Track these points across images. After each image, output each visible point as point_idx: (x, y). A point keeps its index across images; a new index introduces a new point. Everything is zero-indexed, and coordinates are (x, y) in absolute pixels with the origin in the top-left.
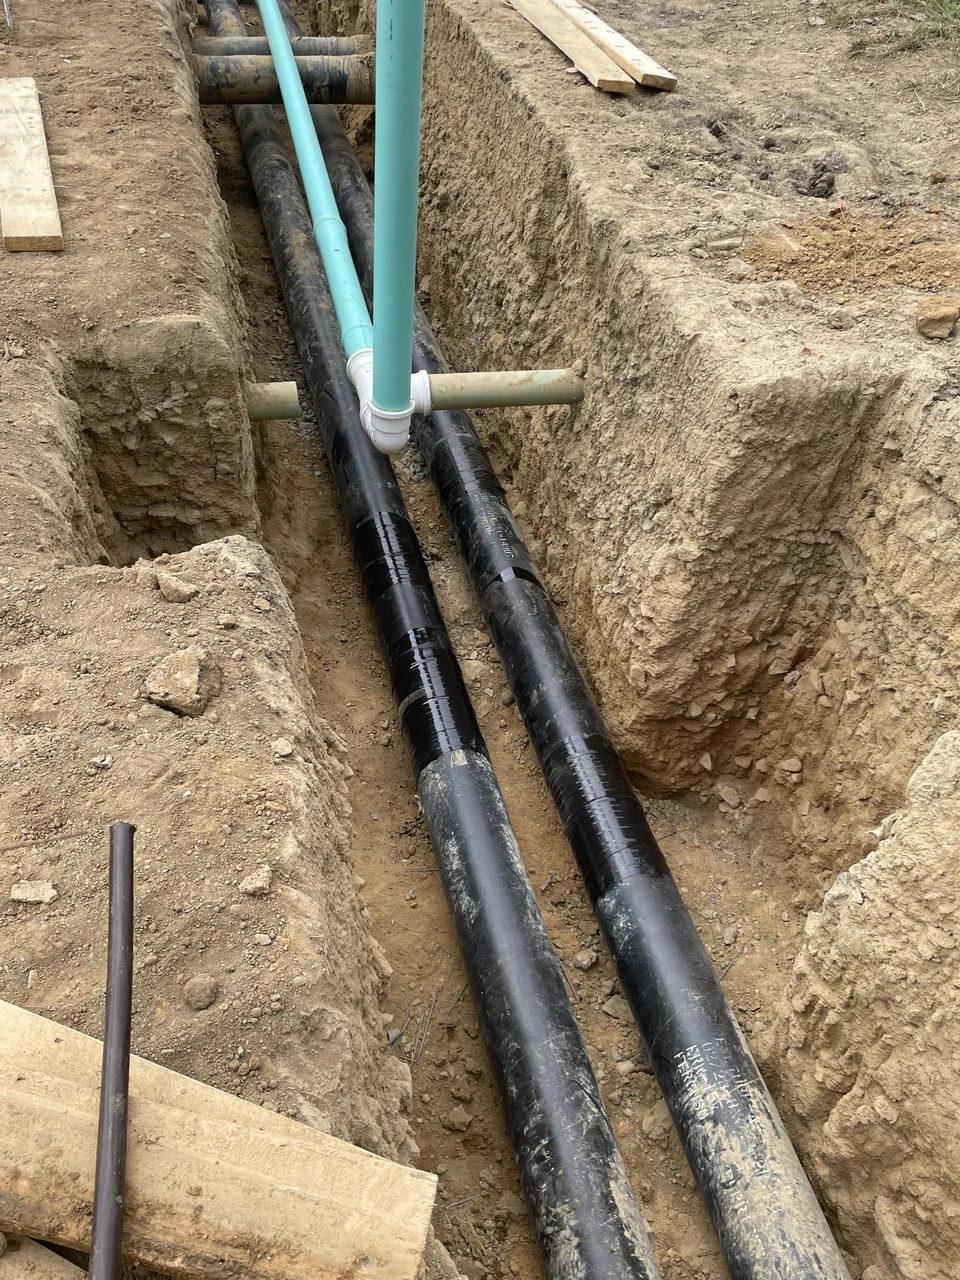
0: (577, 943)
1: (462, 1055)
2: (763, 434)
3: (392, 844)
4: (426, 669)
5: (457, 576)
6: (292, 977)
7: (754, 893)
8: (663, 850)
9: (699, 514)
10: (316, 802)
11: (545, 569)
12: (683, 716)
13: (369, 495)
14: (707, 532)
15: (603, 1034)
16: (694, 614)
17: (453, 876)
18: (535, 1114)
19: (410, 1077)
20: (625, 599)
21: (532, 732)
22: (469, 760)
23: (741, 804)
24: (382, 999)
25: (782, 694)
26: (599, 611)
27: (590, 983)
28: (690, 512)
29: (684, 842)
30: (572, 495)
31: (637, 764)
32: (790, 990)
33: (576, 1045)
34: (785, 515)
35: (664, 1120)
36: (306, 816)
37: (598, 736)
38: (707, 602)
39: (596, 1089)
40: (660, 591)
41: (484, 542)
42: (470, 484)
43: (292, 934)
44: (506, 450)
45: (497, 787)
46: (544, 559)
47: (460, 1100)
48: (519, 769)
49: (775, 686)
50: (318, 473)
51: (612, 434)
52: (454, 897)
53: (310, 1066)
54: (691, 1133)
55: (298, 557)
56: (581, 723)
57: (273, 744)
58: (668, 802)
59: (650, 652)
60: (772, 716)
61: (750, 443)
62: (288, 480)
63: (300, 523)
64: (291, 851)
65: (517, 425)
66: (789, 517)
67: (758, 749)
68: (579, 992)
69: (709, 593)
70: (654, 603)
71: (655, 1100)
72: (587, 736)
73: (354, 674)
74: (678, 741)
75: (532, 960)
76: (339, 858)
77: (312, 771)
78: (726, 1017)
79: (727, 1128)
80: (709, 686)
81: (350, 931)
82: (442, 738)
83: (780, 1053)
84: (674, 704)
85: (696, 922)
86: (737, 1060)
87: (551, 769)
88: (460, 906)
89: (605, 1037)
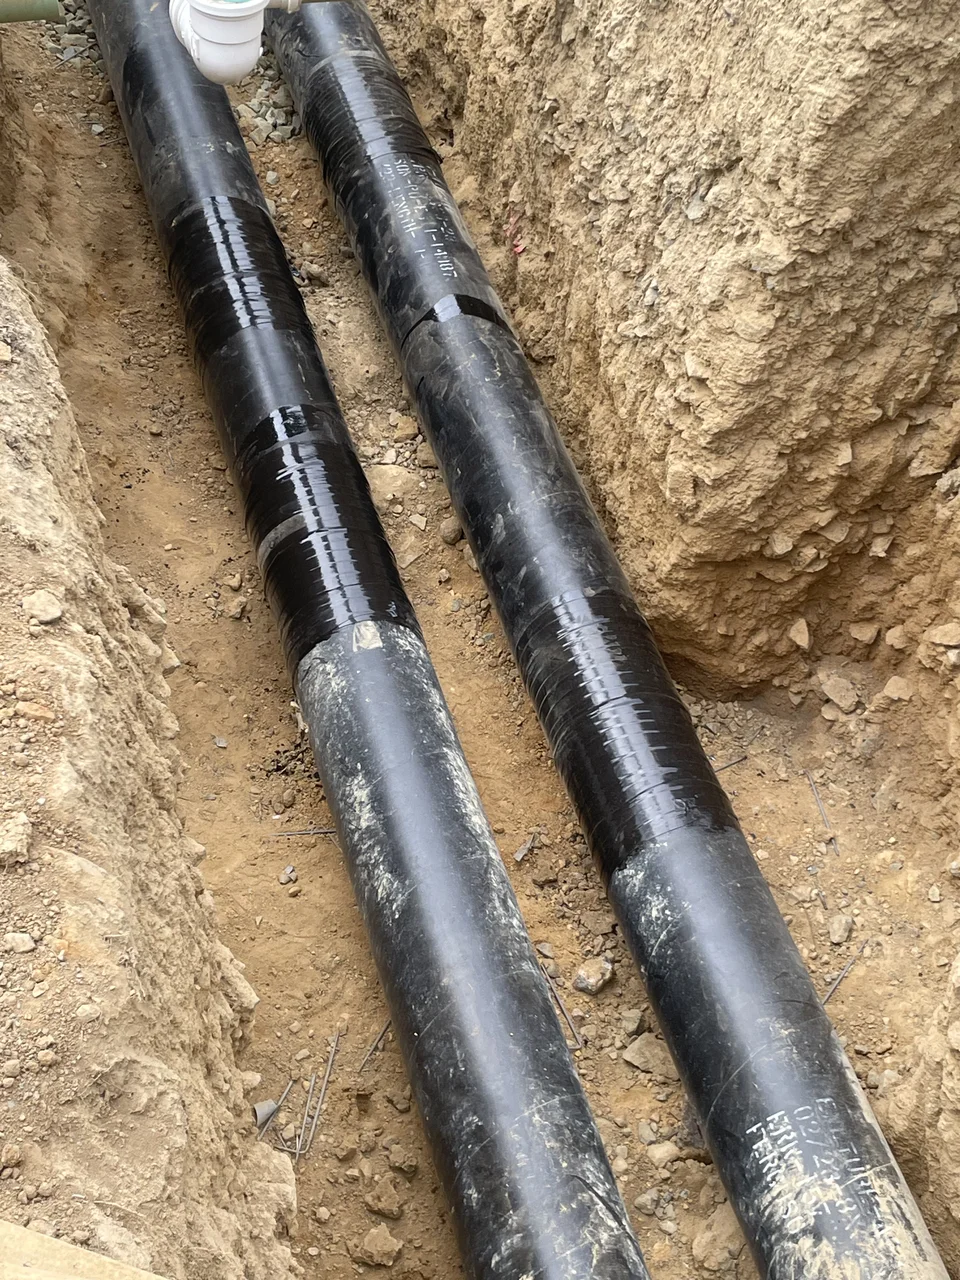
0: (577, 949)
1: (384, 1141)
2: (903, 35)
3: (254, 790)
4: (304, 480)
5: (357, 313)
6: (74, 1006)
7: (881, 855)
8: (725, 787)
9: (788, 185)
10: (108, 704)
11: (515, 299)
12: (760, 554)
13: (192, 166)
14: (803, 219)
15: (625, 1098)
16: (779, 371)
17: (361, 839)
18: (510, 1234)
19: (292, 1176)
20: (658, 347)
21: (496, 589)
22: (386, 639)
23: (859, 704)
24: (240, 1047)
25: (933, 512)
26: (611, 370)
27: (601, 1015)
28: (773, 183)
29: (761, 774)
30: (561, 160)
31: (680, 642)
32: (944, 1014)
33: (578, 1117)
34: (941, 187)
35: (730, 1238)
36: (92, 727)
37: (612, 593)
38: (802, 348)
39: (613, 1191)
40: (718, 330)
41: (404, 250)
42: (376, 143)
43: (72, 932)
44: (441, 81)
45: (436, 685)
46: (512, 280)
47: (381, 1215)
48: (473, 655)
49: (919, 497)
50: (98, 128)
51: (631, 44)
52: (364, 875)
53: (113, 1157)
54: (776, 1257)
55: (67, 281)
56: (581, 571)
57: (26, 601)
58: (734, 706)
59: (703, 442)
60: (914, 551)
61: (880, 52)
62: (44, 141)
63: (67, 220)
64: (65, 789)
65: (458, 34)
66: (948, 190)
67: (889, 610)
68: (583, 1030)
69: (806, 331)
70: (709, 351)
71: (715, 1205)
72: (591, 592)
73: (175, 492)
74: (750, 598)
75: (501, 976)
76: (154, 804)
77: (99, 649)
78: (833, 1062)
79: (837, 1246)
80: (807, 500)
81: (178, 928)
82: (336, 601)
83: (926, 1120)
84: (743, 532)
85: (782, 909)
86: (853, 1133)
87: (529, 653)
88: (374, 890)
89: (628, 1104)
